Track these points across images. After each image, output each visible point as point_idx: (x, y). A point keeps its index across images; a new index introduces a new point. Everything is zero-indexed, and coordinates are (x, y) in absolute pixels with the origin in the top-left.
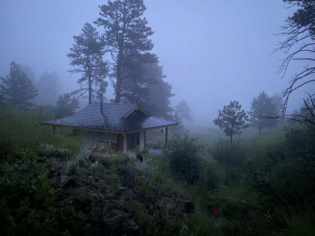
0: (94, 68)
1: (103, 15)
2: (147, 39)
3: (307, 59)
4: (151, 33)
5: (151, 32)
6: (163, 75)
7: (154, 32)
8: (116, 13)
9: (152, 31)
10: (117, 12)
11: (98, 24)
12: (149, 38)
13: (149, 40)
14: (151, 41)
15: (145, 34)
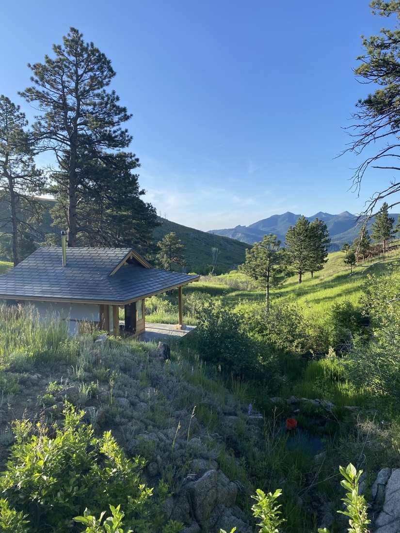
0: (19, 180)
1: (37, 82)
2: (120, 129)
3: (393, 168)
4: (126, 118)
5: (125, 115)
6: (140, 190)
7: (131, 115)
8: (62, 80)
9: (128, 113)
10: (62, 78)
11: (27, 98)
12: (124, 126)
13: (123, 130)
14: (126, 131)
15: (116, 119)
